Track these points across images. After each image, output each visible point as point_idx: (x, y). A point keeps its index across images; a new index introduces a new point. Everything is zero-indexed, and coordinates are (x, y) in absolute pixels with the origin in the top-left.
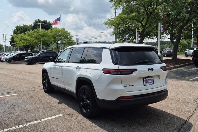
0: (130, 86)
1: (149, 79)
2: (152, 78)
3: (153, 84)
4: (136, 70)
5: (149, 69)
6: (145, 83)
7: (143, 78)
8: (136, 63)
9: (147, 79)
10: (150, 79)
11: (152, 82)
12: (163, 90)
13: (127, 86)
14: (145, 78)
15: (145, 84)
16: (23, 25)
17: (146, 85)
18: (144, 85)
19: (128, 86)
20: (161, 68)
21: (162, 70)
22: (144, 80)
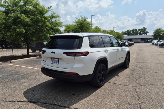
0: (45, 61)
2: (58, 60)
3: (57, 64)
5: (52, 52)
6: (52, 61)
9: (54, 59)
10: (56, 60)
12: (65, 72)
18: (51, 63)
20: (64, 53)
21: (65, 55)
22: (52, 59)
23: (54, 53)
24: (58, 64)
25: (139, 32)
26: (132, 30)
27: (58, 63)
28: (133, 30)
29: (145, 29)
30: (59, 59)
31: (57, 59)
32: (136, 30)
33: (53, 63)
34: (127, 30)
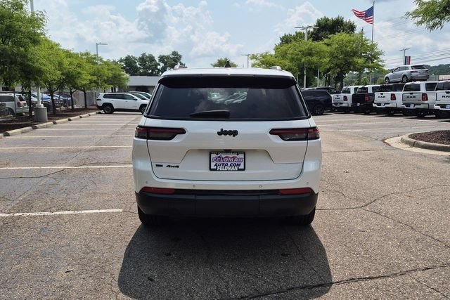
0: (169, 166)
1: (231, 156)
2: (241, 156)
3: (239, 170)
4: (182, 131)
5: (222, 133)
6: (213, 164)
7: (211, 152)
8: (191, 116)
9: (224, 156)
10: (234, 157)
11: (239, 165)
12: (278, 190)
13: (162, 166)
14: (217, 152)
15: (213, 167)
16: (296, 33)
17: (216, 170)
18: (211, 170)
19: (165, 165)
20: (273, 132)
21: (276, 139)
22: (213, 156)
23: (234, 133)
24: (244, 169)
25: (162, 65)
26: (140, 58)
27: (242, 167)
28: (143, 60)
29: (177, 58)
30: (244, 152)
31: (238, 152)
32: (152, 59)
33: (220, 168)
34: (124, 58)
